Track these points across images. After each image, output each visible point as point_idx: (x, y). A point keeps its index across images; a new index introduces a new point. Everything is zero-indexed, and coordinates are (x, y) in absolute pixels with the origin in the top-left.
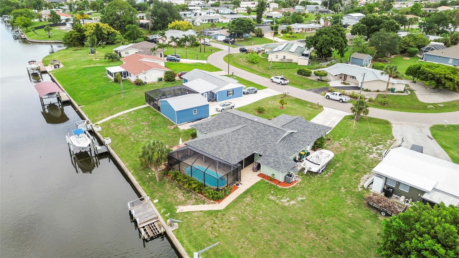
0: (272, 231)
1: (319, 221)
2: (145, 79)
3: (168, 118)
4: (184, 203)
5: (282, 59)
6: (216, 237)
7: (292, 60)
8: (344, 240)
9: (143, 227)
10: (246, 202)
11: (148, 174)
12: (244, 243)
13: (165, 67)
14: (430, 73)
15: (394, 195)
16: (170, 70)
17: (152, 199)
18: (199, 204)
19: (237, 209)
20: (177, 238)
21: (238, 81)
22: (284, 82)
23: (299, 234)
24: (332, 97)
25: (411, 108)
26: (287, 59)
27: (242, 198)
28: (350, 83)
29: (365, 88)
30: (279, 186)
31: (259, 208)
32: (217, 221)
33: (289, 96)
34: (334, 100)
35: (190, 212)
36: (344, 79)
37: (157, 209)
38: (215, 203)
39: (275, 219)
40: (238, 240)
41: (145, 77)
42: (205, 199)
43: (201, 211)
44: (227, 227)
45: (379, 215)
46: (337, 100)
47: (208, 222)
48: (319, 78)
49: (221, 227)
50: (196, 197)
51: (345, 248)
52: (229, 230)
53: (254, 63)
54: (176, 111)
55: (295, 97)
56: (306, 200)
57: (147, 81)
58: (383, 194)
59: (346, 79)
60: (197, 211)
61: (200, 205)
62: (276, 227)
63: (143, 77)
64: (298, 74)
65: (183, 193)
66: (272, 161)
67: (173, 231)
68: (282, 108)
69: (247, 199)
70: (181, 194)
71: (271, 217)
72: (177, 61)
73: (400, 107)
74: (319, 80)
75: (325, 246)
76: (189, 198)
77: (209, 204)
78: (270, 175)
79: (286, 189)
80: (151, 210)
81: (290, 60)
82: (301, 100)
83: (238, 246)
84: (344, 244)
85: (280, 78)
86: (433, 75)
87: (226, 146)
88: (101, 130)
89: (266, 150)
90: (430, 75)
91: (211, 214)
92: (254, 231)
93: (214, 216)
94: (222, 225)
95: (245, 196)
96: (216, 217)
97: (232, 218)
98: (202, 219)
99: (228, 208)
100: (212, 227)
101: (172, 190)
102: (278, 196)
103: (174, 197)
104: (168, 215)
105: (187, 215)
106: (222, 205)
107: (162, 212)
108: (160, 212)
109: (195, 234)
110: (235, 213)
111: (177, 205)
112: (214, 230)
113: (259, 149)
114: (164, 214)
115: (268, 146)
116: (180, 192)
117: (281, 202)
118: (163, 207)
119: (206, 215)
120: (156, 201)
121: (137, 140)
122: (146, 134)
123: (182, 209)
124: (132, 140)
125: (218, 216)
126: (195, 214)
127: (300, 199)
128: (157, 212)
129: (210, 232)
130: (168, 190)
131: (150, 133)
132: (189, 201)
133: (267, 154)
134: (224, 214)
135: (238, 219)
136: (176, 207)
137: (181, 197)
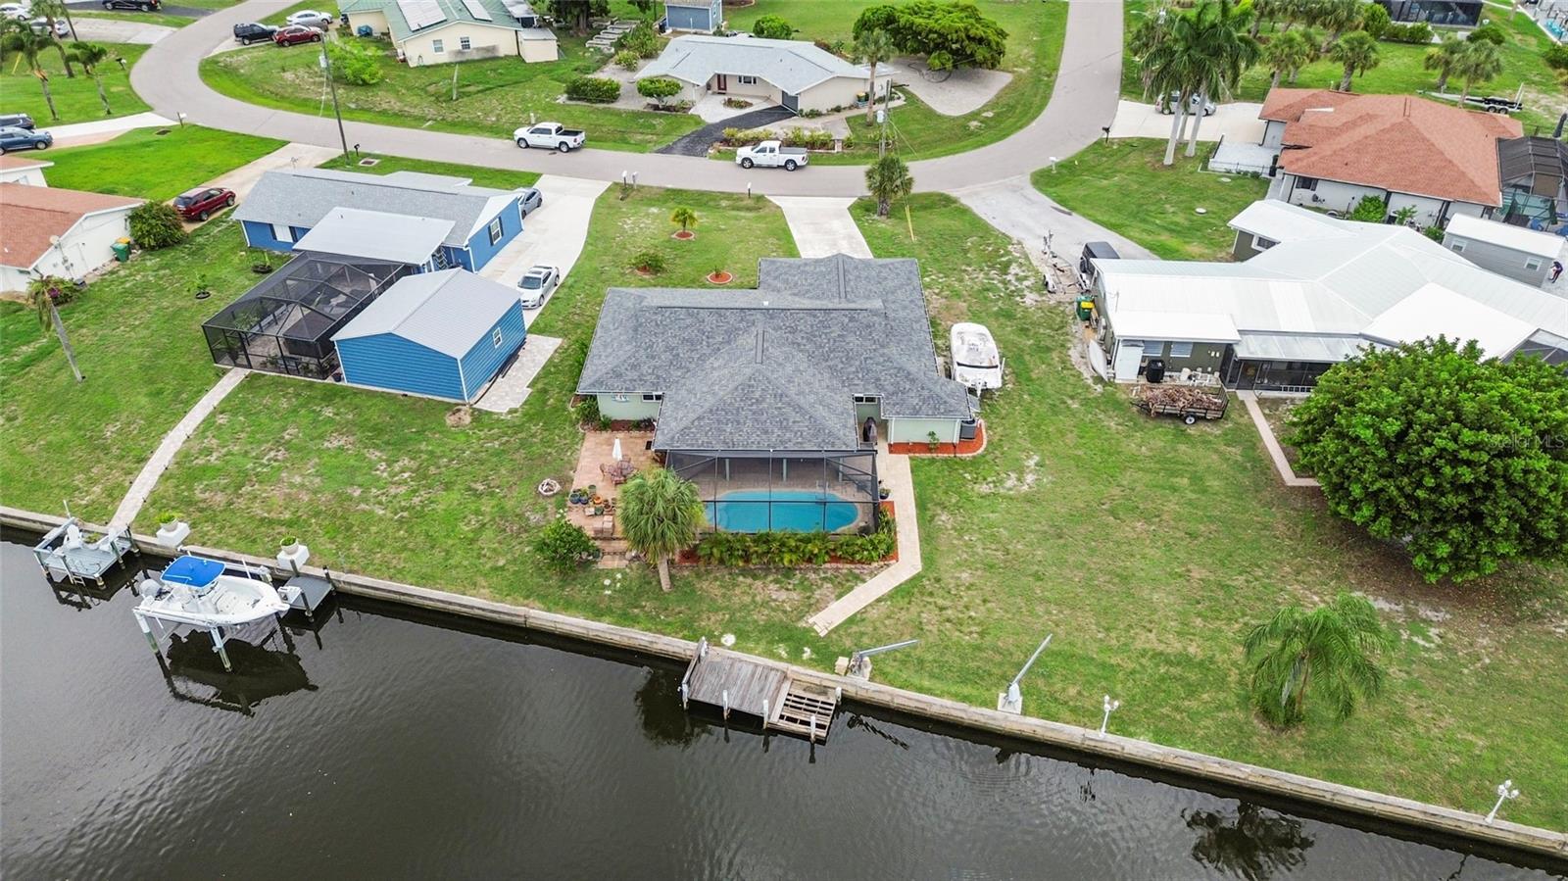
0: (1071, 558)
2: (67, 268)
3: (402, 392)
4: (814, 606)
5: (460, 52)
6: (982, 634)
7: (493, 49)
8: (1192, 504)
9: (782, 717)
10: (949, 527)
11: (604, 587)
12: (1049, 612)
13: (49, 186)
14: (931, 31)
15: (1166, 373)
16: (147, 201)
17: (714, 640)
18: (851, 588)
19: (949, 551)
20: (900, 688)
21: (471, 180)
22: (575, 141)
23: (1119, 536)
24: (759, 159)
25: (941, 140)
26: (478, 49)
27: (930, 521)
28: (749, 100)
29: (806, 110)
30: (965, 455)
31: (991, 526)
32: (940, 602)
33: (641, 188)
34: (770, 167)
35: (855, 615)
36: (719, 88)
37: (759, 655)
38: (888, 566)
39: (1045, 532)
40: (1031, 612)
41: (66, 261)
42: (850, 570)
43: (879, 600)
44: (979, 601)
45: (1184, 427)
46: (779, 167)
47: (924, 615)
48: (653, 101)
49: (967, 607)
50: (823, 575)
51: (1212, 519)
52: (991, 605)
53: (365, 84)
54: (459, 356)
55: (660, 188)
56: (1043, 459)
57: (77, 274)
58: (1143, 380)
59: (725, 89)
60: (870, 605)
61: (856, 590)
62: (1065, 546)
63: (55, 266)
64: (570, 99)
65: (776, 581)
66: (917, 401)
67: (871, 679)
68: (684, 235)
69: (943, 518)
70: (772, 586)
71: (1032, 531)
72: (41, 146)
73: (921, 144)
74: (656, 108)
75: (1179, 534)
76: (807, 587)
77: (872, 574)
78: (927, 440)
79: (984, 457)
80: (747, 670)
81: (487, 49)
82: (686, 191)
84: (1200, 513)
85: (554, 132)
86: (941, 35)
87: (787, 410)
88: (188, 531)
89: (878, 379)
90: (932, 36)
91: (910, 594)
92: (1039, 579)
93: (922, 594)
94: (962, 603)
95: (929, 513)
96: (931, 594)
97: (965, 577)
98: (904, 616)
99: (928, 559)
100: (948, 620)
101: (738, 591)
102: (989, 479)
103: (765, 604)
104: (807, 653)
105: (855, 628)
106: (909, 561)
107: (784, 654)
108: (781, 659)
109: (929, 657)
110: (959, 564)
111: (800, 618)
112: (958, 624)
113: (856, 382)
114: (795, 656)
115: (874, 367)
116: (765, 585)
117: (1010, 489)
118: (771, 642)
119: (903, 603)
120: (729, 639)
121: (403, 509)
122: (406, 475)
123: (825, 620)
124: (381, 512)
125: (929, 589)
126: (874, 614)
127: (1031, 463)
128: (771, 662)
129: (957, 633)
130: (724, 596)
131: (414, 464)
132: (817, 594)
133: (891, 389)
134: (938, 580)
135: (979, 573)
136: (802, 624)
137: (783, 595)
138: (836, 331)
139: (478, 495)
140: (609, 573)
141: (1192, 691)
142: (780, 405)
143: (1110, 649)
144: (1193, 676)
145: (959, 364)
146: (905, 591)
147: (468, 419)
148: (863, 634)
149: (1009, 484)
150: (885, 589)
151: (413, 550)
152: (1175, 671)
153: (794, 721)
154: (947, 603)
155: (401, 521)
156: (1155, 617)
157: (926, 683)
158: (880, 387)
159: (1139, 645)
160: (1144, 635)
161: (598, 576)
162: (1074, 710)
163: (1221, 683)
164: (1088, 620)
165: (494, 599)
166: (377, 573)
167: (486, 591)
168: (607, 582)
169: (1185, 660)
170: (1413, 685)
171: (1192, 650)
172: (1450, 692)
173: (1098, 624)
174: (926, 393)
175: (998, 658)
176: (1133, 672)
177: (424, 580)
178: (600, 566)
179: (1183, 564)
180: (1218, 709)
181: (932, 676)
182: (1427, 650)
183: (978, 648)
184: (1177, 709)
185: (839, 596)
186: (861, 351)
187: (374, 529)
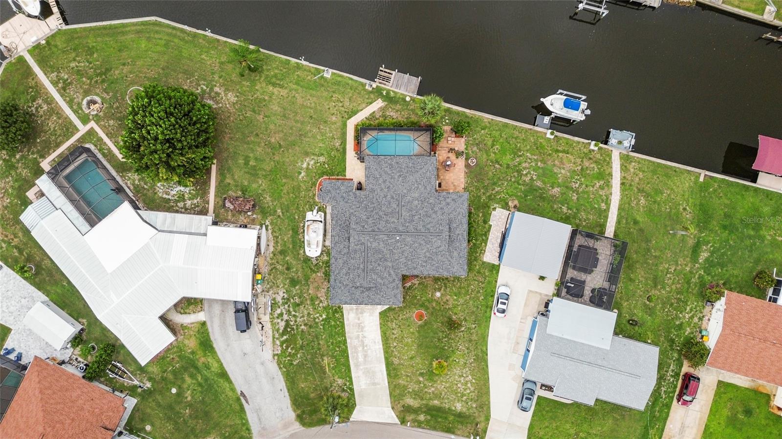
0: (299, 125)
1: (277, 158)
4: (382, 109)
6: (332, 96)
8: (253, 150)
9: (392, 73)
10: (336, 140)
12: (311, 103)
17: (412, 98)
18: (370, 115)
19: (338, 129)
20: (358, 81)
23: (281, 135)
27: (342, 142)
30: (326, 177)
31: (322, 140)
32: (343, 109)
35: (369, 105)
37: (399, 93)
38: (358, 123)
39: (305, 137)
40: (316, 104)
42: (370, 121)
43: (362, 110)
44: (331, 109)
47: (348, 104)
49: (335, 106)
51: (248, 143)
52: (328, 107)
56: (298, 176)
60: (364, 108)
61: (368, 114)
62: (300, 131)
67: (366, 83)
69: (337, 144)
71: (309, 137)
75: (261, 136)
79: (319, 178)
80: (402, 88)
83: (313, 99)
84: (251, 146)
89: (355, 198)
91: (352, 112)
92: (311, 117)
93: (348, 112)
94: (336, 108)
95: (342, 147)
96: (345, 112)
97: (334, 118)
98: (355, 104)
99: (345, 125)
100: (341, 102)
101: (406, 116)
102: (319, 164)
103: (397, 111)
104: (384, 93)
105: (370, 101)
106: (351, 124)
107: (391, 92)
108: (393, 91)
109: (348, 90)
110: (335, 123)
111: (386, 105)
112: (339, 101)
113: (364, 197)
114: (388, 92)
115: (356, 203)
116: (397, 118)
117: (313, 159)
118: (395, 97)
119: (354, 109)
120: (408, 99)
121: (521, 156)
122: (524, 173)
123: (379, 104)
124: (528, 154)
125: (346, 114)
126: (364, 105)
127: (303, 174)
128: (396, 90)
129: (339, 97)
130: (410, 115)
131: (524, 178)
132: (381, 113)
133: (351, 193)
134: (343, 117)
135: (329, 119)
136: (386, 103)
137: (391, 114)
138: (370, 221)
139: (497, 162)
140: (447, 124)
141: (275, 76)
142: (392, 174)
143: (295, 90)
144: (274, 80)
145: (321, 222)
146: (354, 113)
147: (510, 204)
148: (367, 99)
149: (312, 162)
150: (359, 114)
151: (513, 138)
152: (278, 82)
153: (389, 73)
154: (341, 108)
155: (520, 150)
156: (279, 100)
157: (350, 82)
158: (355, 194)
159: (286, 91)
160: (284, 94)
161: (451, 124)
162: (310, 71)
163: (267, 77)
164: (300, 100)
165: (482, 116)
166: (522, 129)
167: (485, 120)
168: (447, 121)
169: (274, 85)
170: (213, 74)
171: (271, 88)
172: (204, 71)
173: (296, 99)
174: (338, 192)
175: (328, 89)
176: (290, 82)
177: (506, 125)
178: (450, 127)
179: (264, 122)
180: (270, 70)
181: (348, 84)
182: (204, 85)
183: (334, 92)
184: (281, 70)
185: (374, 112)
186: (361, 211)
187: (528, 147)
